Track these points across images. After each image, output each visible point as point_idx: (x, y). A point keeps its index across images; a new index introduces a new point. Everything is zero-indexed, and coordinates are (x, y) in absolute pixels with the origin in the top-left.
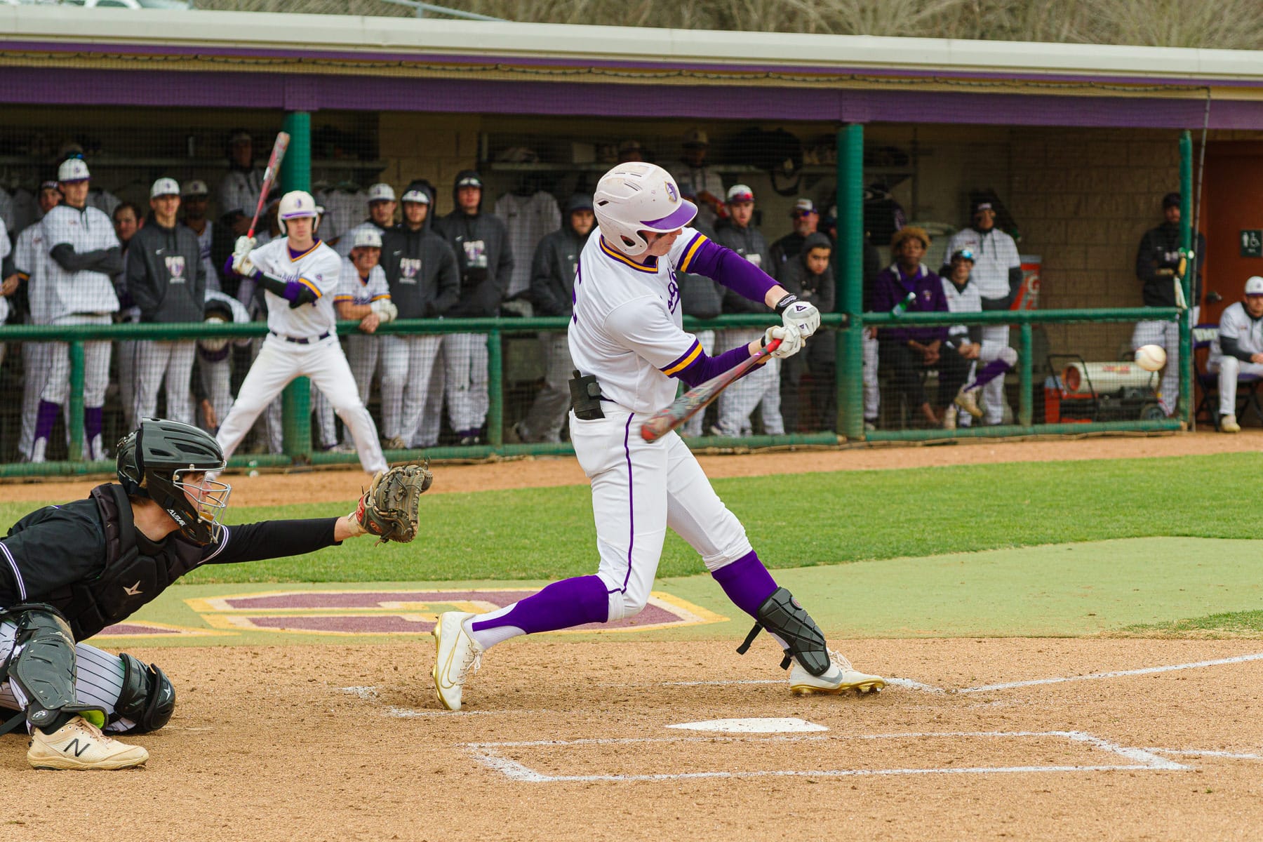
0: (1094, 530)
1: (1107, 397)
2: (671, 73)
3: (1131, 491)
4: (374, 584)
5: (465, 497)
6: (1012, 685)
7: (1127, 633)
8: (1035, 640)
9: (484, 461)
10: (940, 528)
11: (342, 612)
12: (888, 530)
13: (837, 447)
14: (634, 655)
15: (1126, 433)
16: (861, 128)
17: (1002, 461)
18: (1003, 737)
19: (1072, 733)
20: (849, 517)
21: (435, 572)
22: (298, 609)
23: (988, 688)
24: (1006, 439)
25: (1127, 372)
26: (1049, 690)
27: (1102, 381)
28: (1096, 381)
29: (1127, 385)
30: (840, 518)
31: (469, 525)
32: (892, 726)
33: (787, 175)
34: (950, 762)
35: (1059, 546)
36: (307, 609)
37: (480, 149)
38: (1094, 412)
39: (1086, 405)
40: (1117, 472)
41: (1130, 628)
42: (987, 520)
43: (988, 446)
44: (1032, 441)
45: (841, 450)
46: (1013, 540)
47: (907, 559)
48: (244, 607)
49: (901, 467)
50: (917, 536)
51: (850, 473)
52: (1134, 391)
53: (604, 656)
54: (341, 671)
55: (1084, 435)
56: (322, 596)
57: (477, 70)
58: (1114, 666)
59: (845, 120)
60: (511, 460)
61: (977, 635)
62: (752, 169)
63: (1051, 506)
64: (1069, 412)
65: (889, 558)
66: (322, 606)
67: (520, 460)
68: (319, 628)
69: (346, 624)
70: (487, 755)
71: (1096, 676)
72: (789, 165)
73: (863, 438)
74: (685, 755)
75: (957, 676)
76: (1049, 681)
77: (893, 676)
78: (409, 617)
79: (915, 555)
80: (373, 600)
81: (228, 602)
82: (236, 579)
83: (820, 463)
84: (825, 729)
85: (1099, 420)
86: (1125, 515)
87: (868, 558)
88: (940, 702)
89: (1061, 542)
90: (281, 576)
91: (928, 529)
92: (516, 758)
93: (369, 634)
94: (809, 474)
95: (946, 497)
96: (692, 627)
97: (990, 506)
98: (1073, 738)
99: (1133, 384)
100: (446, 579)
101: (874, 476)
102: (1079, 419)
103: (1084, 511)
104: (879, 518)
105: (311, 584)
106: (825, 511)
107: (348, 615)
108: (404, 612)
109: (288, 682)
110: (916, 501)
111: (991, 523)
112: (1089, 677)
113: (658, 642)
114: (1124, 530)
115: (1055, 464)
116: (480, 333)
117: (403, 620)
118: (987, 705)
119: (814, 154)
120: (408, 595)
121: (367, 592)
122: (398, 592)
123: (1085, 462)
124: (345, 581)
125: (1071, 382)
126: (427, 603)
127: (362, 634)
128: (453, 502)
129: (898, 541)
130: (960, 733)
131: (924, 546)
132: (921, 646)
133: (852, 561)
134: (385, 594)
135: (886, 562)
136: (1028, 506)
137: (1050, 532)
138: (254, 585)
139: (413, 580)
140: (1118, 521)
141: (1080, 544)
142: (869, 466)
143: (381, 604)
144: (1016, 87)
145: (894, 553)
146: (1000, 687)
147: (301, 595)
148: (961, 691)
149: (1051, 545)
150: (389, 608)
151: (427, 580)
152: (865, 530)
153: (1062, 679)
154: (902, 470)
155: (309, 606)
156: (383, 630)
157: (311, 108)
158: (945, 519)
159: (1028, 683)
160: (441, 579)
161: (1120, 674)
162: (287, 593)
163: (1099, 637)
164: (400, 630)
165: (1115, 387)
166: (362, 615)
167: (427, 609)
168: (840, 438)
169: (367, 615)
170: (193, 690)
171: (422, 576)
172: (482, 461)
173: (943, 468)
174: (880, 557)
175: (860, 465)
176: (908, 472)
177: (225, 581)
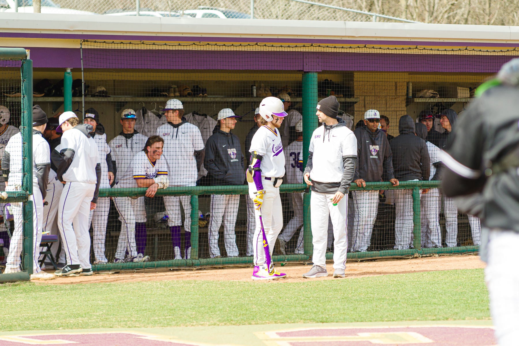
2: (510, 49)
4: (355, 323)
9: (412, 257)
11: (338, 339)
21: (387, 317)
22: (315, 337)
37: (408, 91)
48: (285, 336)
56: (327, 330)
57: (406, 49)
60: (426, 257)
66: (327, 335)
67: (431, 256)
78: (374, 341)
80: (354, 332)
81: (277, 333)
82: (281, 321)
90: (305, 320)
100: (393, 321)
105: (321, 324)
107: (341, 340)
108: (371, 338)
117: (370, 343)
120: (373, 329)
121: (351, 327)
122: (367, 327)
124: (339, 322)
126: (383, 333)
134: (361, 329)
138: (290, 325)
139: (375, 321)
143: (359, 334)
147: (316, 330)
150: (363, 336)
151: (383, 321)
155: (320, 335)
157: (318, 70)
160: (390, 321)
162: (309, 329)
166: (349, 340)
167: (383, 336)
171: (380, 319)
177: (276, 322)
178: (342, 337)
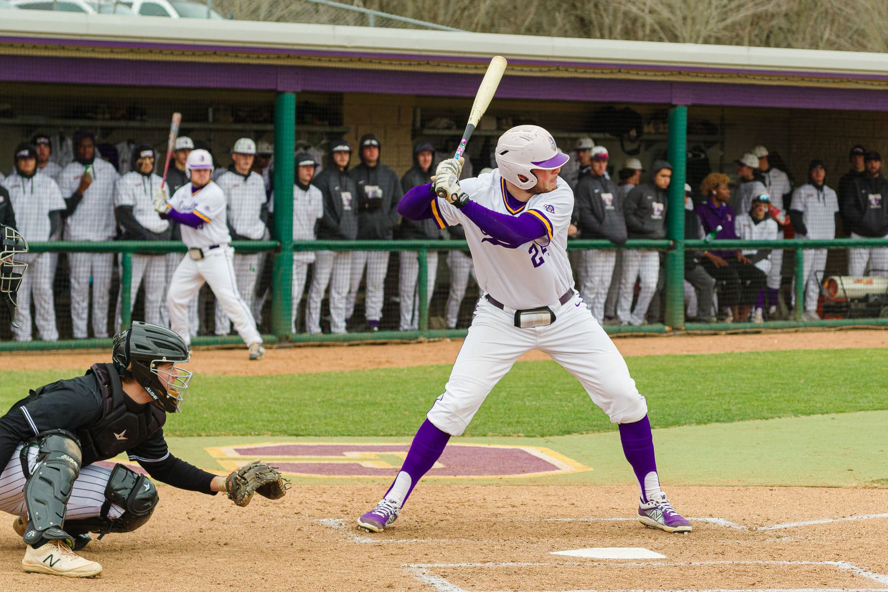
0: (851, 404)
1: (856, 301)
2: (552, 69)
3: (876, 374)
4: (339, 438)
5: (403, 370)
6: (795, 524)
7: (876, 485)
8: (810, 489)
9: (415, 341)
10: (741, 400)
11: (318, 459)
12: (703, 402)
13: (665, 335)
14: (525, 496)
15: (870, 326)
16: (685, 109)
17: (783, 348)
18: (790, 565)
19: (840, 563)
20: (676, 390)
21: (383, 430)
22: (286, 457)
23: (778, 527)
24: (785, 330)
25: (870, 282)
26: (822, 529)
27: (853, 290)
28: (849, 289)
29: (871, 292)
30: (669, 391)
31: (406, 393)
32: (711, 555)
33: (633, 141)
34: (754, 584)
35: (826, 416)
36: (292, 457)
37: (414, 120)
38: (846, 312)
39: (841, 307)
40: (865, 358)
41: (878, 481)
42: (774, 395)
43: (772, 336)
44: (803, 332)
45: (667, 336)
46: (793, 411)
47: (718, 424)
48: (247, 454)
49: (711, 352)
50: (725, 407)
51: (675, 357)
52: (876, 297)
53: (505, 497)
54: (318, 506)
55: (840, 328)
56: (302, 447)
57: (414, 65)
58: (867, 510)
59: (674, 103)
60: (434, 341)
61: (769, 484)
62: (608, 135)
63: (819, 385)
64: (829, 312)
65: (705, 424)
66: (303, 455)
67: (440, 341)
68: (301, 472)
69: (321, 469)
70: (424, 574)
71: (854, 518)
72: (633, 133)
73: (683, 328)
74: (564, 576)
75: (755, 517)
76: (822, 522)
77: (711, 516)
78: (366, 464)
79: (723, 421)
80: (339, 450)
81: (237, 450)
82: (242, 433)
83: (654, 348)
84: (663, 557)
85: (850, 317)
86: (872, 393)
87: (690, 423)
88: (746, 537)
89: (827, 413)
90: (274, 431)
91: (732, 401)
92: (444, 577)
93: (337, 477)
94: (646, 357)
95: (744, 376)
96: (566, 475)
97: (775, 384)
98: (840, 567)
99: (875, 292)
100: (391, 435)
101: (692, 359)
102: (837, 317)
103: (843, 390)
104: (697, 392)
105: (294, 438)
106: (658, 386)
107: (322, 462)
108: (362, 460)
109: (281, 514)
110: (723, 379)
111: (776, 397)
112: (850, 519)
113: (543, 485)
114: (872, 404)
115: (819, 352)
116: (413, 251)
117: (360, 466)
118: (778, 540)
119: (651, 126)
120: (364, 447)
121: (335, 444)
122: (357, 444)
123: (842, 350)
124: (319, 436)
125: (831, 291)
126: (378, 453)
127: (332, 476)
128: (394, 375)
129: (712, 411)
130: (760, 562)
131: (730, 415)
132: (730, 493)
133: (679, 426)
134: (348, 446)
135: (703, 426)
136: (803, 384)
137: (819, 405)
138: (254, 438)
139: (367, 435)
140: (867, 397)
141: (840, 415)
142: (689, 351)
143: (345, 453)
144: (796, 81)
145: (709, 420)
146: (787, 526)
147: (288, 446)
148: (760, 529)
149: (820, 416)
150: (351, 457)
151: (377, 436)
152: (688, 401)
153: (831, 520)
154: (712, 355)
155: (294, 454)
156: (347, 473)
157: (296, 90)
158: (744, 394)
159: (808, 523)
160: (387, 435)
161: (872, 516)
162: (278, 444)
163: (856, 488)
164: (358, 474)
165: (862, 294)
166: (332, 462)
167: (378, 458)
168: (667, 328)
169: (335, 462)
170: (213, 519)
171: (374, 432)
172: (413, 342)
173: (741, 354)
174: (699, 423)
175: (682, 350)
176: (717, 357)
177: (234, 435)
178: (323, 457)
